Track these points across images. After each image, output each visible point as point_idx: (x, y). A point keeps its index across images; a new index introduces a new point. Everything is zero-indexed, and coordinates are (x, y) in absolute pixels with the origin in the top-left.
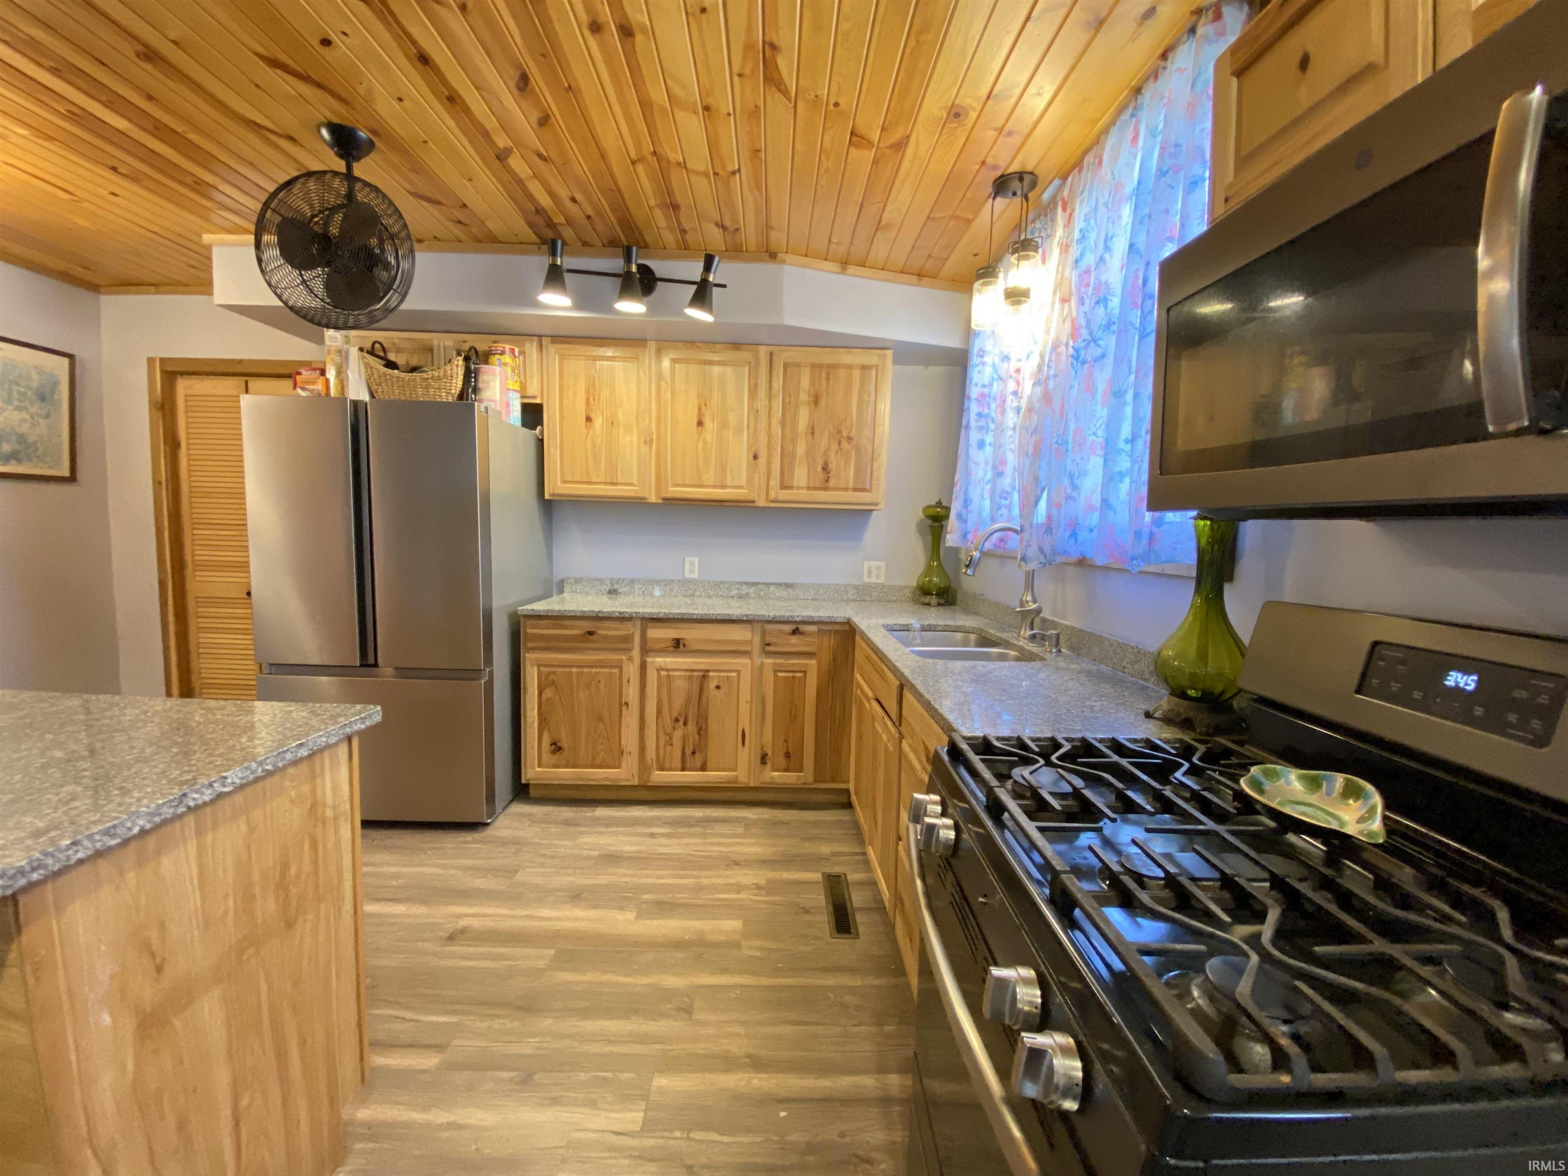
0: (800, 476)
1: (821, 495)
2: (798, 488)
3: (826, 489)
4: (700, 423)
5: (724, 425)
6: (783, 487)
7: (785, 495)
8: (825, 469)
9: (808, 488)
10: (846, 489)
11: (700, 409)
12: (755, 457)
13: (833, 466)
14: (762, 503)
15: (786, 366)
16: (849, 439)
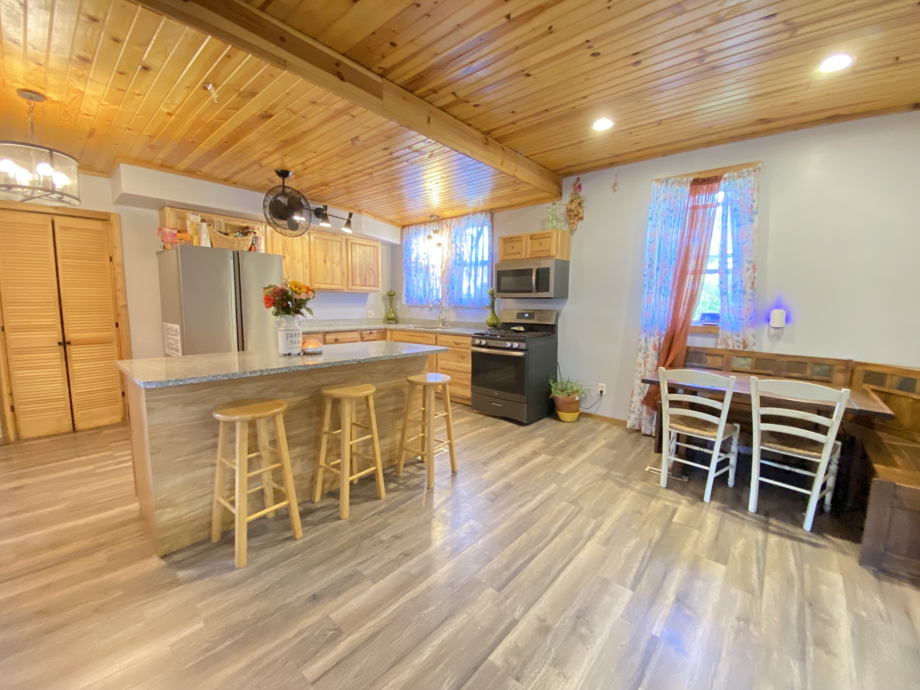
0: (358, 281)
1: (364, 288)
2: (358, 285)
3: (365, 286)
4: (325, 261)
5: (333, 262)
6: (353, 285)
7: (354, 287)
8: (365, 279)
9: (361, 285)
10: (371, 286)
11: (324, 256)
12: (344, 274)
13: (367, 278)
14: (346, 290)
15: (352, 243)
16: (371, 269)
